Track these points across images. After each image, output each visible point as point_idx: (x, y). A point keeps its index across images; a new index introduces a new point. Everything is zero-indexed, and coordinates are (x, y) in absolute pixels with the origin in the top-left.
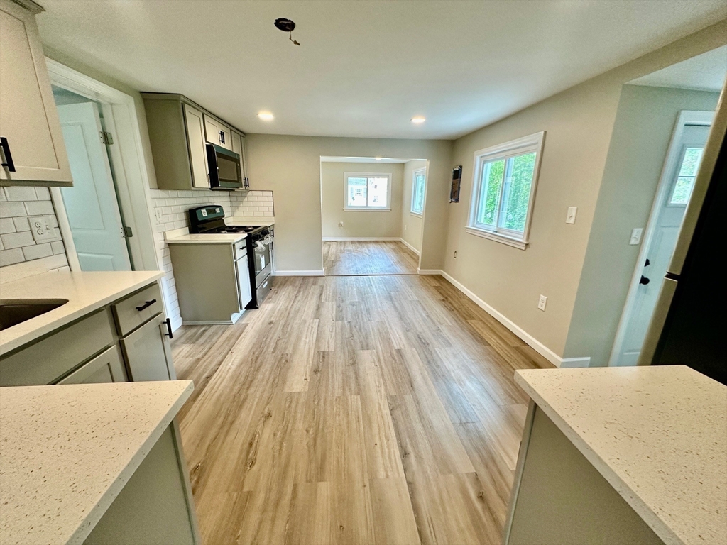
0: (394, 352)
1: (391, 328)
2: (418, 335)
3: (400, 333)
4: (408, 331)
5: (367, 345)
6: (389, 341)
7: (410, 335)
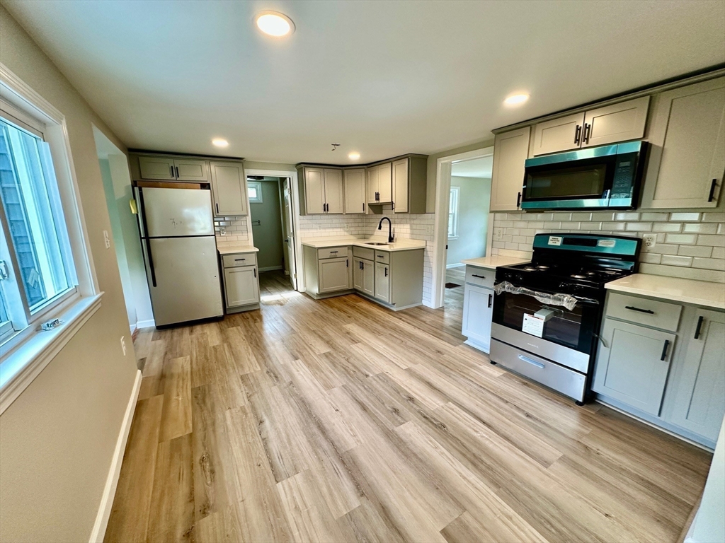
0: (300, 356)
1: (311, 380)
2: (278, 380)
3: (299, 378)
4: (291, 383)
5: (327, 356)
6: (309, 365)
7: (287, 379)
